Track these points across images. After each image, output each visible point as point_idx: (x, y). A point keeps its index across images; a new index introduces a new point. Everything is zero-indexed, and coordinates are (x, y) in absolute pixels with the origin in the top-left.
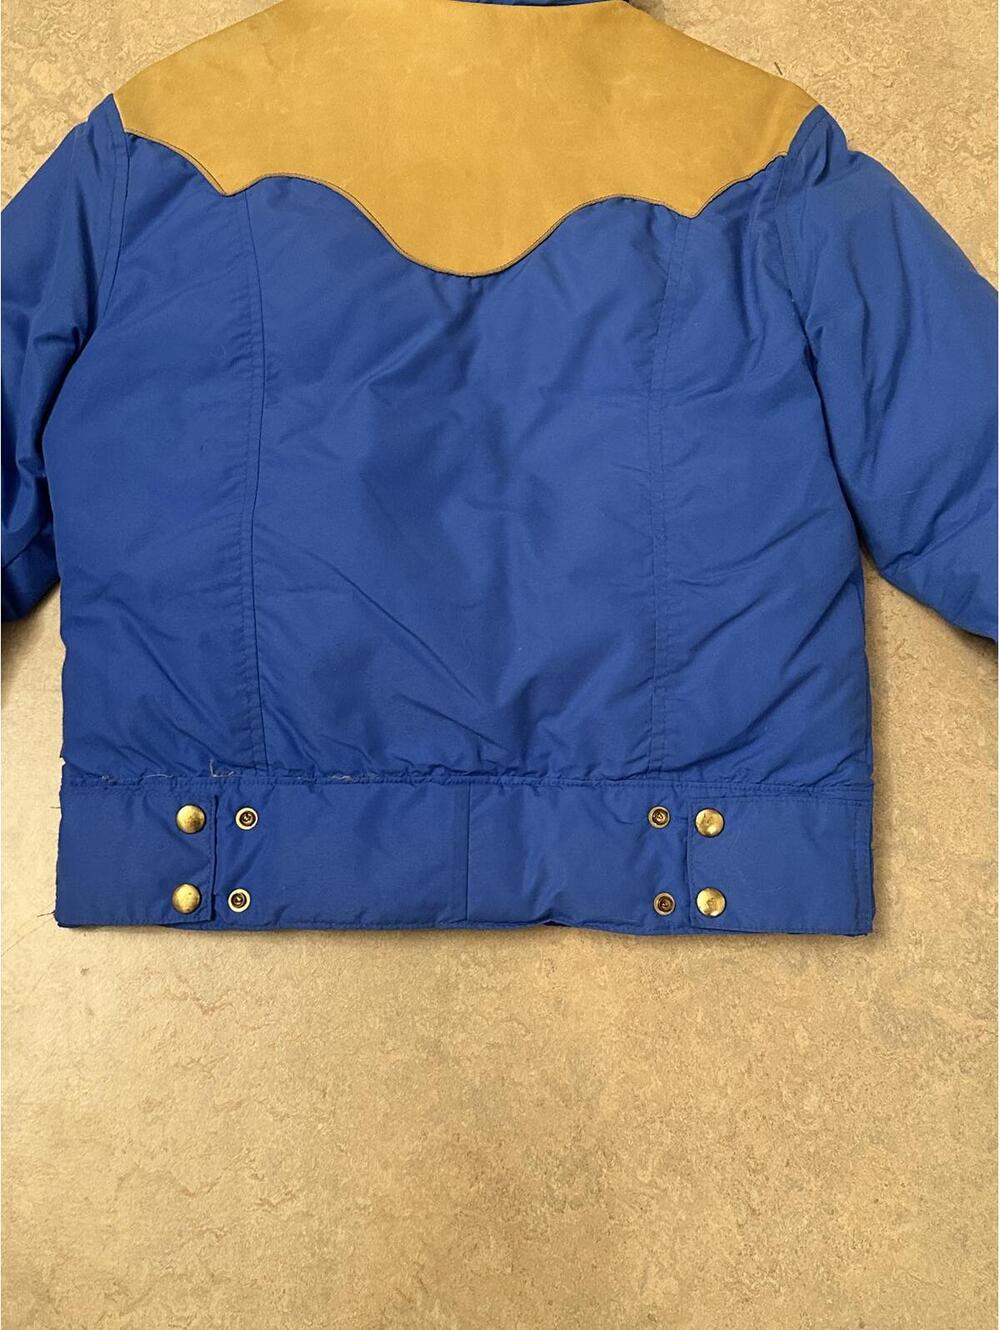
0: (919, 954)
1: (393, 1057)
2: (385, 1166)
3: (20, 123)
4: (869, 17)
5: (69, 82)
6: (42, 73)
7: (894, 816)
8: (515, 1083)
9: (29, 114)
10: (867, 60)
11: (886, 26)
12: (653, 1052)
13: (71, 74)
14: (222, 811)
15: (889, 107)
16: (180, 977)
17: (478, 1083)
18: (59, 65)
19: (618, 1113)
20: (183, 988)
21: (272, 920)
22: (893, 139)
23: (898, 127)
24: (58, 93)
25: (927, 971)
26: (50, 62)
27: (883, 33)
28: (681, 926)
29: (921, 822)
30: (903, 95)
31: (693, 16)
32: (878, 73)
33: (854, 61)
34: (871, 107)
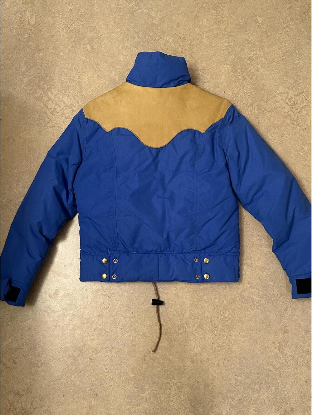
0: (249, 285)
2: (144, 327)
3: (62, 111)
4: (245, 79)
5: (72, 101)
6: (66, 100)
7: (245, 258)
9: (64, 109)
10: (245, 89)
11: (249, 81)
12: (196, 305)
13: (72, 100)
14: (111, 259)
15: (249, 101)
16: (104, 291)
18: (69, 97)
19: (189, 317)
20: (105, 293)
21: (121, 280)
22: (250, 109)
23: (251, 105)
24: (70, 104)
25: (251, 289)
26: (67, 96)
28: (201, 281)
29: (250, 259)
30: (252, 97)
31: (206, 80)
32: (247, 92)
33: (242, 90)
34: (245, 101)
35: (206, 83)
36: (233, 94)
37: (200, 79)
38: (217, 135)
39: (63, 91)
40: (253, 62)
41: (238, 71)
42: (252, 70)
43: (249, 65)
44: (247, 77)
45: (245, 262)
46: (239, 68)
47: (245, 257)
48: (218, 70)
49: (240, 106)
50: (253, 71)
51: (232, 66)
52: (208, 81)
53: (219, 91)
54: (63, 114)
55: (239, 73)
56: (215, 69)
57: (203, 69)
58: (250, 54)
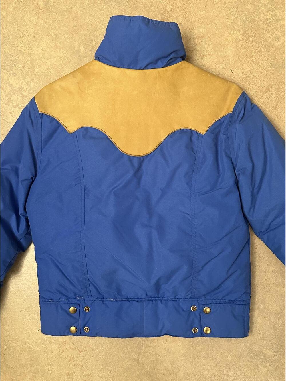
0: (260, 337)
1: (127, 363)
3: (8, 97)
4: (260, 51)
5: (20, 83)
6: (13, 80)
8: (158, 370)
9: (10, 94)
10: (259, 67)
11: (265, 54)
12: (192, 362)
13: (21, 80)
14: (81, 308)
15: (265, 83)
16: (73, 344)
17: (148, 369)
18: (17, 77)
20: (74, 347)
22: (265, 94)
23: (267, 90)
24: (18, 87)
25: (262, 341)
26: (14, 76)
27: (265, 57)
28: (199, 335)
30: (269, 79)
31: (206, 53)
32: (262, 71)
33: (255, 67)
34: (259, 83)
35: (206, 57)
36: (243, 73)
37: (198, 51)
38: (222, 137)
39: (9, 68)
40: (270, 27)
41: (250, 40)
42: (269, 38)
43: (266, 31)
44: (263, 49)
45: (256, 307)
46: (251, 36)
47: (257, 300)
48: (223, 38)
49: (252, 92)
50: (270, 40)
51: (242, 32)
52: (209, 54)
53: (224, 68)
54: (10, 101)
55: (252, 43)
56: (219, 36)
57: (202, 36)
58: (267, 15)
